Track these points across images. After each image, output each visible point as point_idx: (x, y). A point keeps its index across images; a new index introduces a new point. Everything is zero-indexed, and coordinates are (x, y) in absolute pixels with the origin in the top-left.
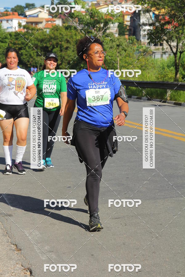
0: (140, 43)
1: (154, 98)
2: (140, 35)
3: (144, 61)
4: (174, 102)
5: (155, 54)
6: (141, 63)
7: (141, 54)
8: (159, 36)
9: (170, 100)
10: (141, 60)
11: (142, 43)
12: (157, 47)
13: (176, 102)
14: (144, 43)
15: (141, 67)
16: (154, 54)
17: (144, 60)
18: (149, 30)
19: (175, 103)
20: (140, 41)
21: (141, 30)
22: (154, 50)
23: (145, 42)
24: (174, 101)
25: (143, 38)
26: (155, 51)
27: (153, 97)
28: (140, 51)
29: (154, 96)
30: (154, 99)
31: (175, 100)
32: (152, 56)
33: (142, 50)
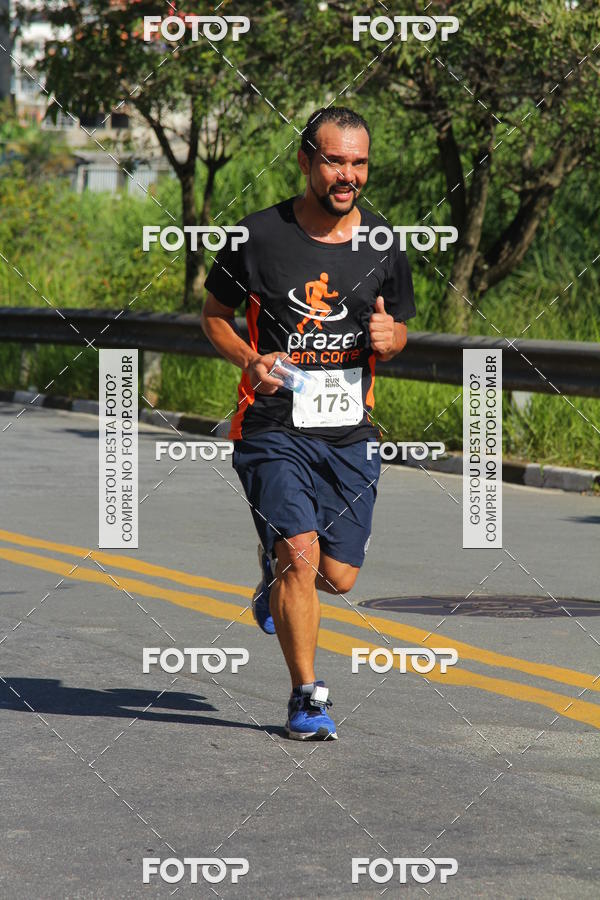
0: (10, 112)
1: (79, 398)
2: (12, 71)
3: (26, 205)
4: (180, 415)
5: (91, 167)
6: (13, 215)
7: (12, 167)
8: (99, 77)
9: (155, 408)
10: (12, 198)
11: (21, 111)
12: (99, 134)
13: (190, 415)
14: (31, 111)
15: (10, 235)
16: (81, 169)
17: (28, 201)
18: (48, 44)
19: (182, 419)
20: (8, 99)
21: (11, 45)
22: (83, 148)
23: (37, 107)
24: (180, 410)
25: (23, 87)
26: (87, 155)
27: (75, 388)
28: (12, 151)
29: (80, 387)
30: (75, 403)
31: (185, 406)
32: (71, 178)
33: (23, 146)
